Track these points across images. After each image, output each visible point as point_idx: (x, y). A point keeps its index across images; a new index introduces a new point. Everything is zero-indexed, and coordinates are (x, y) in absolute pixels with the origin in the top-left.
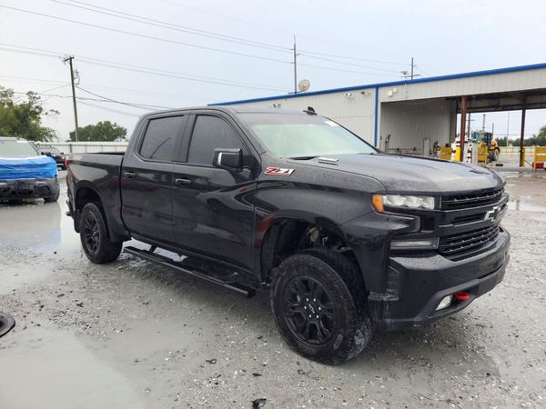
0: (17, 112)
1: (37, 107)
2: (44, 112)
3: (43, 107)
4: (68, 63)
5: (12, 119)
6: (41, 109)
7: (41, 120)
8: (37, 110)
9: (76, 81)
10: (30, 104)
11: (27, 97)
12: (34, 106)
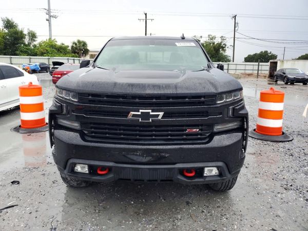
0: (214, 48)
1: (224, 44)
2: (226, 47)
3: (227, 44)
4: (234, 19)
5: (212, 51)
6: (226, 45)
7: (226, 51)
8: (224, 46)
9: (236, 29)
10: (221, 42)
11: (220, 39)
12: (222, 44)
